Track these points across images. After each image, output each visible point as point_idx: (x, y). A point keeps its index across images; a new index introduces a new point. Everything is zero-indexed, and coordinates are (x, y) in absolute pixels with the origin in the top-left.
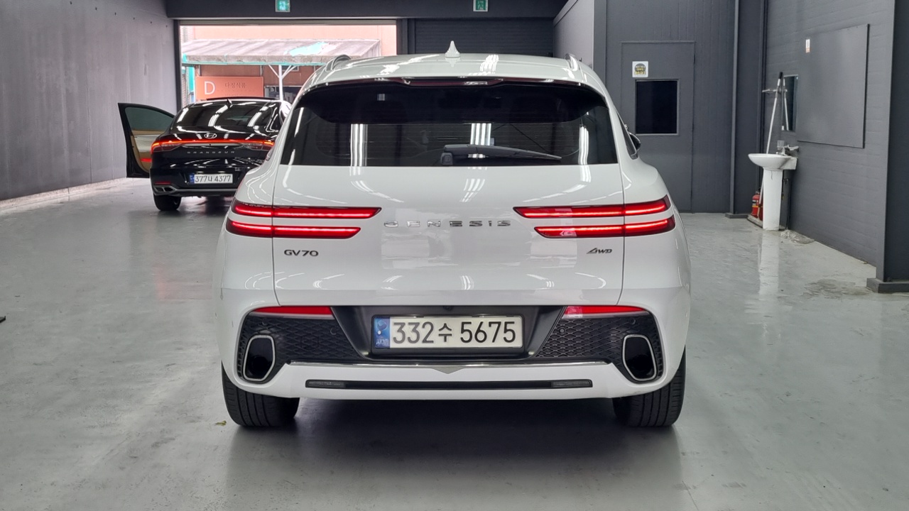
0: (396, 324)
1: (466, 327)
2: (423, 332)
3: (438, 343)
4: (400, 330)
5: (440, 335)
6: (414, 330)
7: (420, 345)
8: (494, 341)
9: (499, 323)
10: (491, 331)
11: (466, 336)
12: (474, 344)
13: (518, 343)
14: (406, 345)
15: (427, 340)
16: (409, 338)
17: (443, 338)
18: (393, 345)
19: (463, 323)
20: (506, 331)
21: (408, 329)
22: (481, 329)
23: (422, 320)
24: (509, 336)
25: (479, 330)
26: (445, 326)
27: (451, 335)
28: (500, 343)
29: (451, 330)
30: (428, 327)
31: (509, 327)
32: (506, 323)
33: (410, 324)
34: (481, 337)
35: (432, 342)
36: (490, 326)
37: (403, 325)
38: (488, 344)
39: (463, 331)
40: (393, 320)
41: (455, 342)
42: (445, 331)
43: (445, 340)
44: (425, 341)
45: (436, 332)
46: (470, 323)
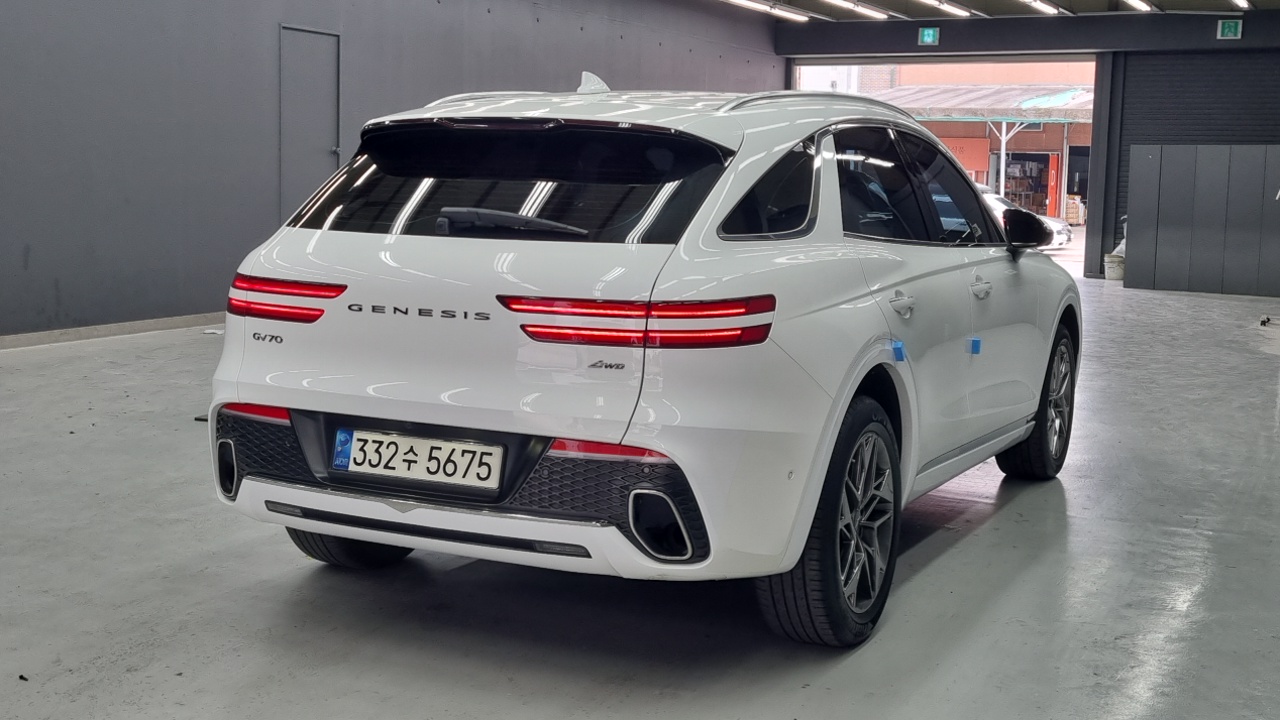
0: (359, 440)
1: (435, 453)
2: (386, 453)
3: (401, 471)
4: (362, 449)
5: (404, 461)
6: (377, 451)
7: (380, 471)
8: (464, 477)
9: (474, 453)
10: (462, 462)
11: (433, 466)
12: (440, 478)
13: (493, 483)
14: (366, 469)
15: (390, 465)
16: (370, 460)
17: (407, 464)
18: (352, 467)
19: (433, 448)
20: (481, 464)
21: (370, 448)
22: (452, 458)
23: (386, 439)
24: (484, 471)
25: (449, 460)
26: (411, 450)
27: (415, 462)
28: (471, 481)
29: (416, 455)
30: (393, 448)
31: (486, 459)
32: (483, 454)
33: (374, 442)
34: (450, 468)
35: (394, 468)
36: (463, 455)
37: (366, 441)
38: (457, 480)
39: (431, 458)
40: (357, 435)
41: (419, 473)
42: (410, 457)
43: (409, 469)
44: (386, 467)
45: (400, 456)
46: (440, 449)
